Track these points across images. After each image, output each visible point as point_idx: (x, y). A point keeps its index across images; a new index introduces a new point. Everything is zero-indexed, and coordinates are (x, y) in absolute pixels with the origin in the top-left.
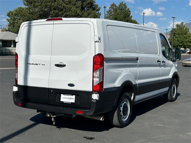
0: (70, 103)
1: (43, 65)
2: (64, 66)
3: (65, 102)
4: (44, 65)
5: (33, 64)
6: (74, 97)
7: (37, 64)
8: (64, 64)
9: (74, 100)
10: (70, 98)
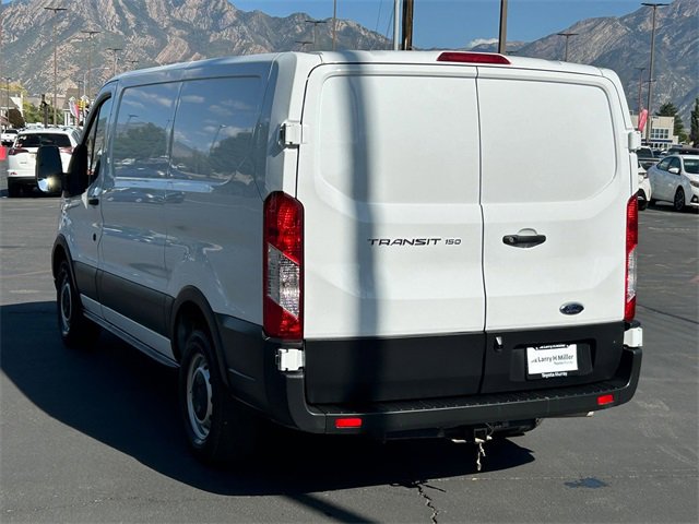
0: (565, 374)
1: (450, 242)
2: (540, 240)
3: (547, 376)
4: (458, 242)
5: (402, 242)
6: (572, 349)
7: (421, 242)
8: (540, 233)
9: (575, 360)
10: (560, 358)
